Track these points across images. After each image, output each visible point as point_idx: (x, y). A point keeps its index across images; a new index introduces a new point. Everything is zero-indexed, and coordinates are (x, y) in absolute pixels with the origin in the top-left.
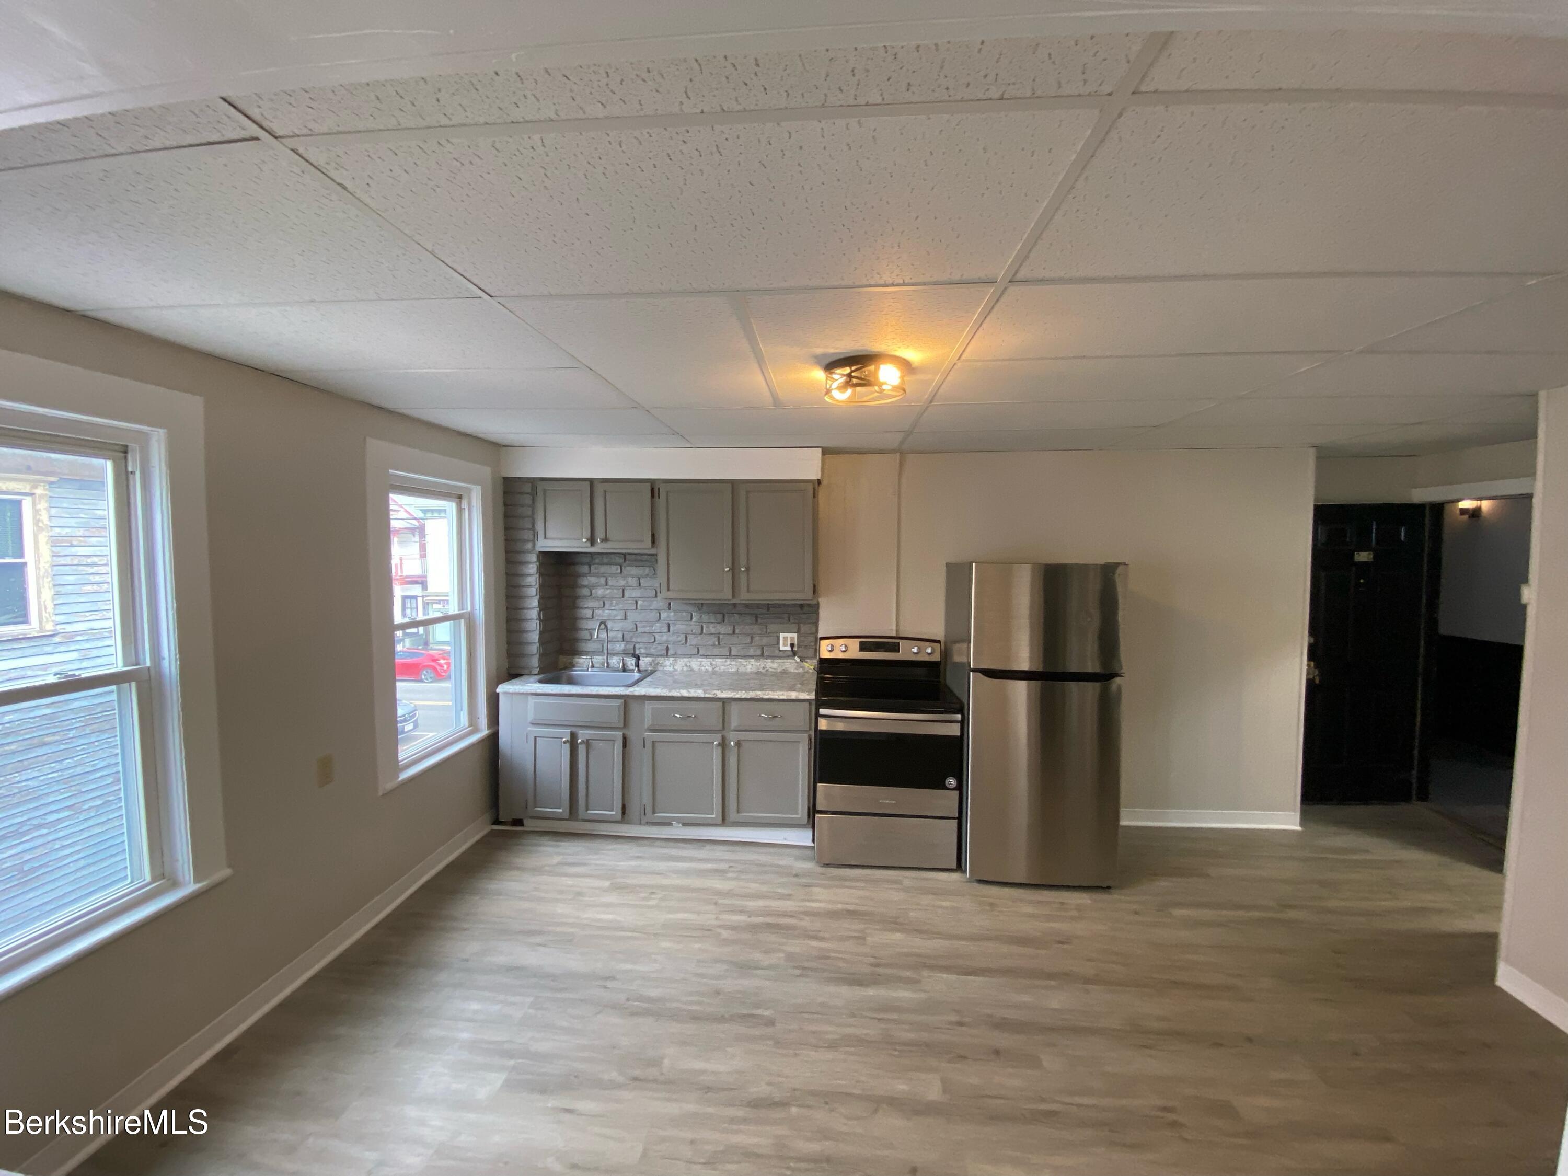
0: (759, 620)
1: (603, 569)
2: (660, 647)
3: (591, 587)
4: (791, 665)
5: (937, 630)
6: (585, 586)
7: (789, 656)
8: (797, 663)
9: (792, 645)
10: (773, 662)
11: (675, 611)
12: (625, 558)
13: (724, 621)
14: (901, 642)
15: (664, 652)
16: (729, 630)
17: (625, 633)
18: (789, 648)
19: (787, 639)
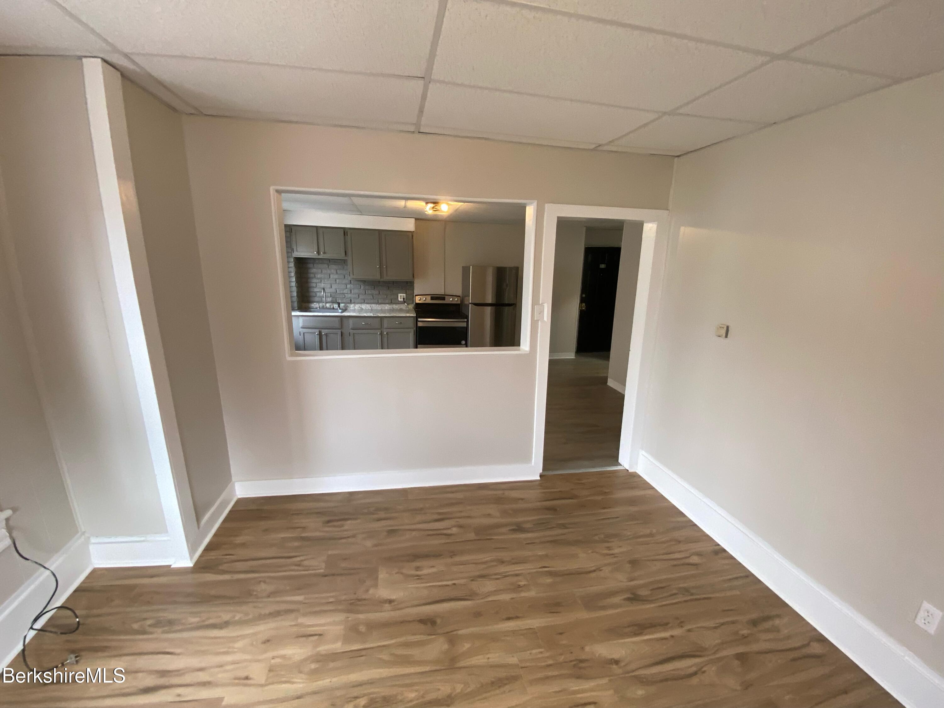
0: (390, 289)
1: (320, 266)
2: (347, 299)
3: (314, 274)
4: (404, 306)
5: (459, 293)
6: (313, 273)
7: (403, 303)
8: (406, 305)
9: (404, 299)
10: (396, 305)
11: (353, 284)
12: (330, 261)
13: (375, 289)
14: (446, 297)
15: (350, 302)
16: (377, 292)
17: (332, 294)
18: (402, 300)
19: (401, 296)
